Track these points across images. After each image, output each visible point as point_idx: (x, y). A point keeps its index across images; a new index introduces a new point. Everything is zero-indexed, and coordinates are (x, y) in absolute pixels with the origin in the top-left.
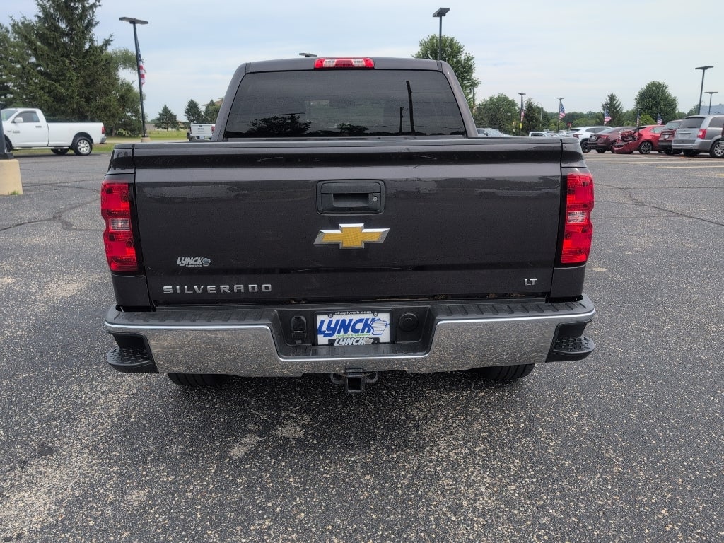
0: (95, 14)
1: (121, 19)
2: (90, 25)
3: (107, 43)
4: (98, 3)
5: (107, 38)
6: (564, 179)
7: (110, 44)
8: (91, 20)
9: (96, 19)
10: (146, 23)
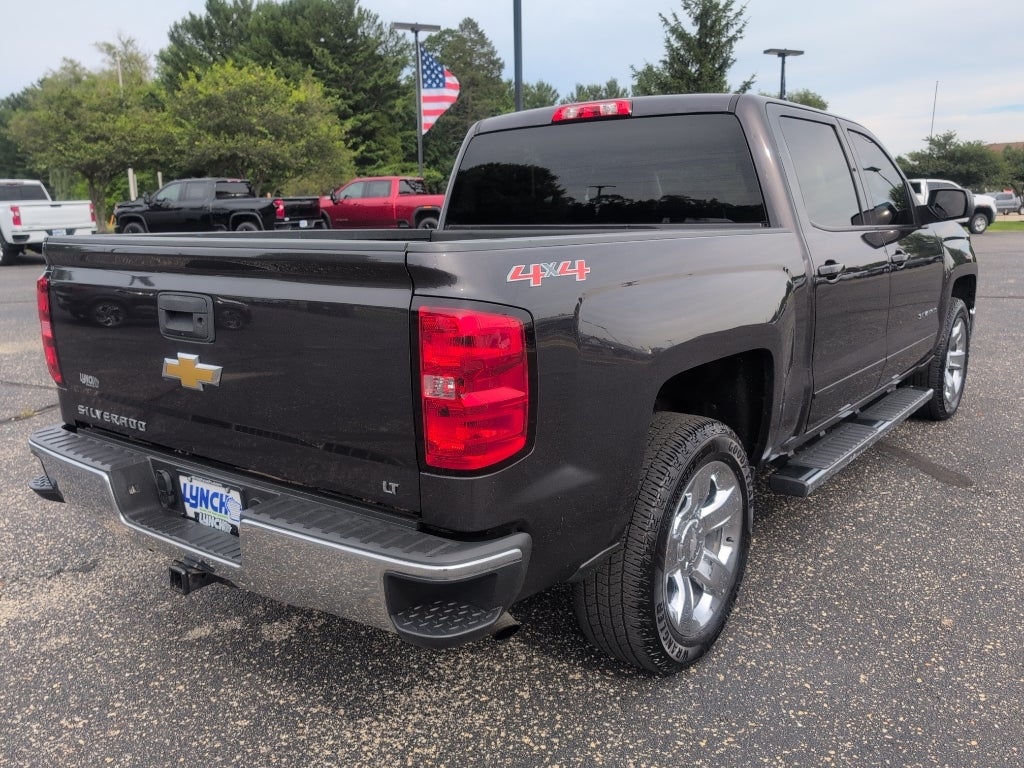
0: (733, 50)
1: (766, 52)
2: (725, 65)
3: (746, 86)
4: (739, 35)
5: (747, 80)
6: (414, 315)
7: (749, 88)
8: (728, 58)
9: (733, 56)
10: (801, 53)
